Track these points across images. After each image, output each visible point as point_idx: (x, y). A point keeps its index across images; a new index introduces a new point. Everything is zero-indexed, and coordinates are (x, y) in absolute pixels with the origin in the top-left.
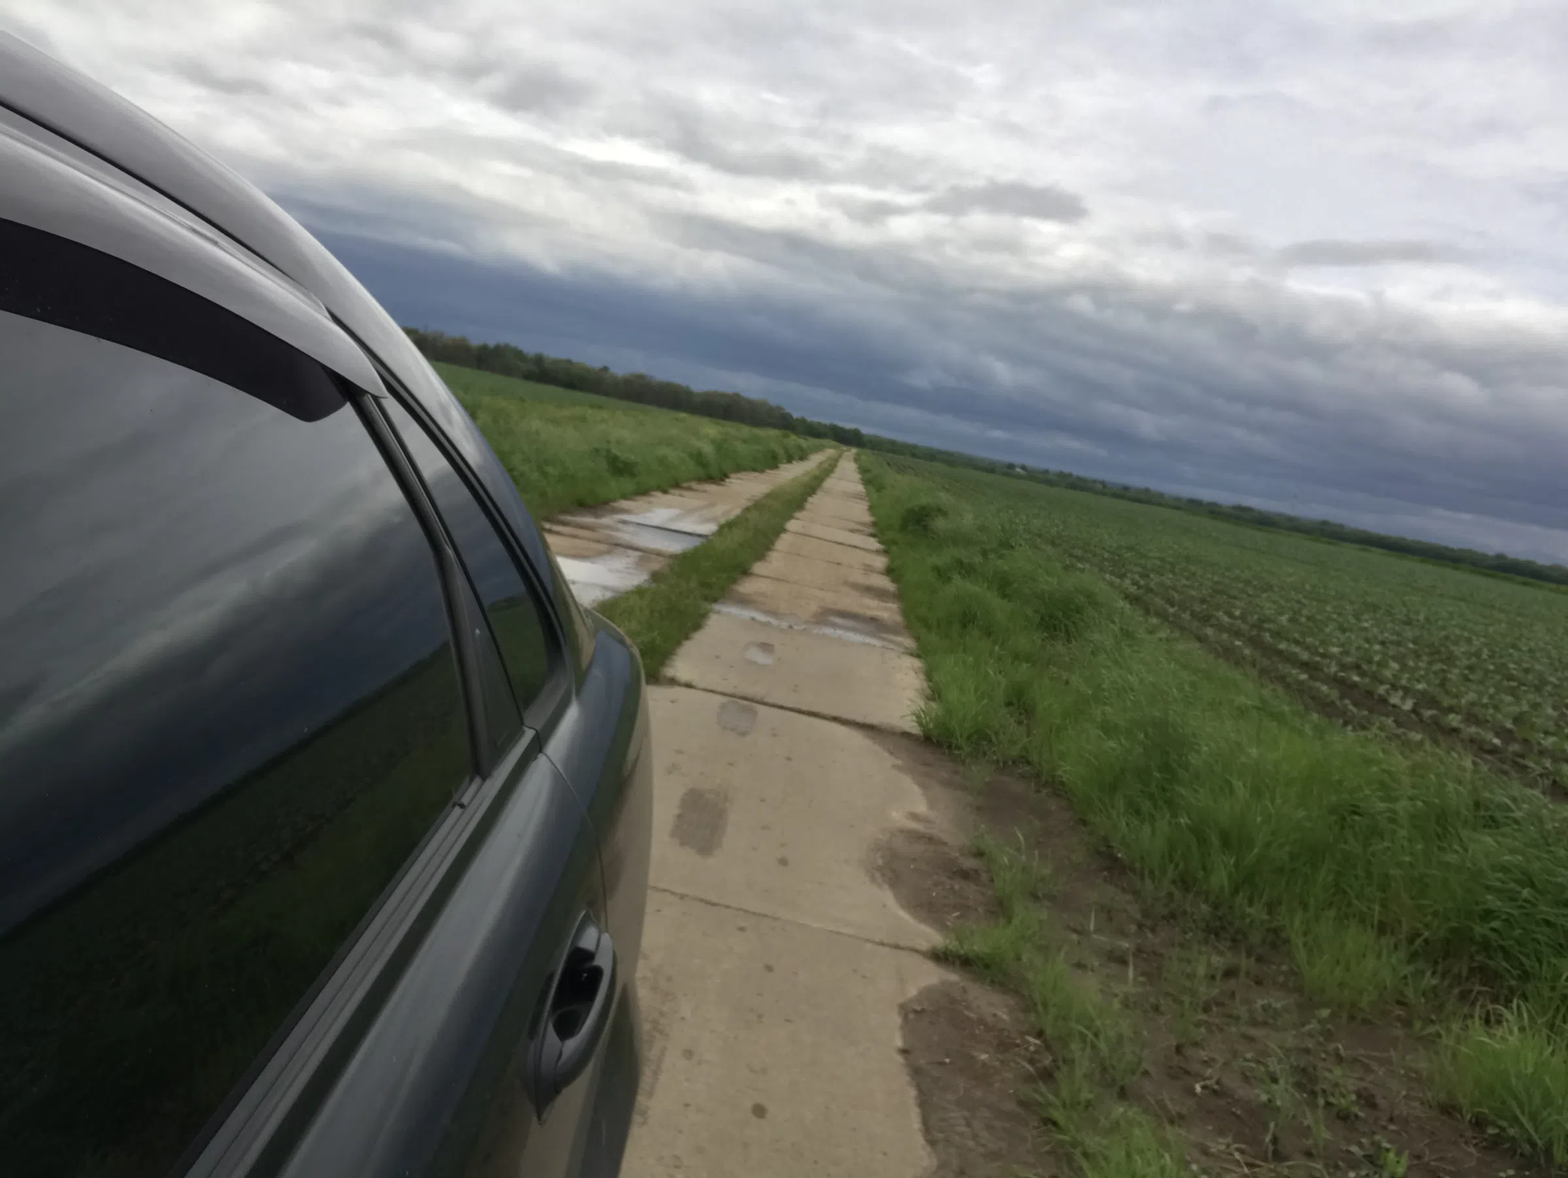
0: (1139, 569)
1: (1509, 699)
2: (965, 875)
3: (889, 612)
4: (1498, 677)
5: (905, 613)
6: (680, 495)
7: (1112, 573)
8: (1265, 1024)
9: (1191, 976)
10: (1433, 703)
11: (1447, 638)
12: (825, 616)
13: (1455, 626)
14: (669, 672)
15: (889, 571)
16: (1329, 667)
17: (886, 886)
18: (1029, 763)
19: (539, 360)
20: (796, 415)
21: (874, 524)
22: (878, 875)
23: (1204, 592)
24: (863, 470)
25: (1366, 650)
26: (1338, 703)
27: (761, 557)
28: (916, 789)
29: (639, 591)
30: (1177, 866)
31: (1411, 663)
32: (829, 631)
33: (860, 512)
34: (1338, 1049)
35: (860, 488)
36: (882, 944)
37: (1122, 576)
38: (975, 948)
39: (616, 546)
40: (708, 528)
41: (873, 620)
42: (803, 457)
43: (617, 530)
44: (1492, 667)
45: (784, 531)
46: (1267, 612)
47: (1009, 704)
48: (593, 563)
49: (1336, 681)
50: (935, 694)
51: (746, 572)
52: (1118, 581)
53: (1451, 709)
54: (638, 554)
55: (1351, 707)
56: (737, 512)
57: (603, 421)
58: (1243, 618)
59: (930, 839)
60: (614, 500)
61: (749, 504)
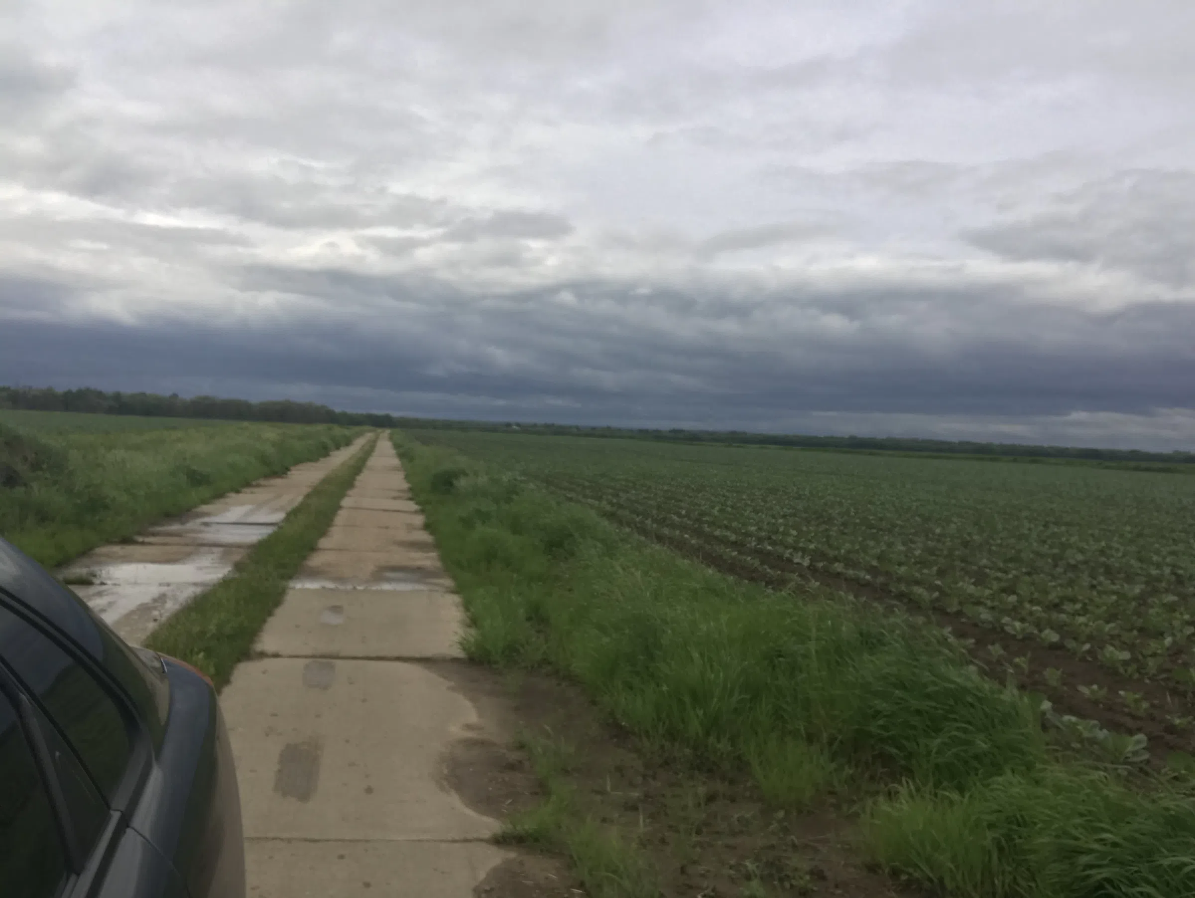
0: (610, 491)
1: (872, 543)
2: (512, 767)
3: (429, 560)
4: (864, 528)
5: (443, 558)
6: (252, 493)
7: (592, 498)
8: (741, 832)
9: (684, 808)
10: (823, 556)
11: (826, 504)
12: (382, 573)
13: (829, 495)
14: (259, 647)
15: (427, 527)
16: (750, 543)
17: (453, 792)
18: (549, 663)
19: (117, 397)
20: (338, 410)
21: (411, 489)
22: (445, 783)
23: (659, 500)
24: (397, 446)
25: (774, 524)
26: (760, 569)
27: (323, 533)
28: (468, 704)
29: (225, 583)
30: (664, 723)
31: (805, 529)
32: (386, 587)
33: (399, 481)
34: (792, 840)
35: (396, 462)
36: (455, 841)
37: (600, 499)
38: (526, 827)
39: (201, 546)
40: (278, 517)
41: (419, 569)
42: (348, 443)
43: (201, 532)
44: (858, 521)
45: (340, 507)
46: (703, 508)
47: (529, 619)
48: (184, 564)
49: (757, 552)
50: (473, 622)
51: (313, 548)
52: (597, 502)
53: (836, 559)
54: (221, 549)
55: (769, 570)
56: (300, 499)
57: (179, 440)
58: (687, 516)
59: (482, 743)
60: (195, 506)
61: (309, 490)
